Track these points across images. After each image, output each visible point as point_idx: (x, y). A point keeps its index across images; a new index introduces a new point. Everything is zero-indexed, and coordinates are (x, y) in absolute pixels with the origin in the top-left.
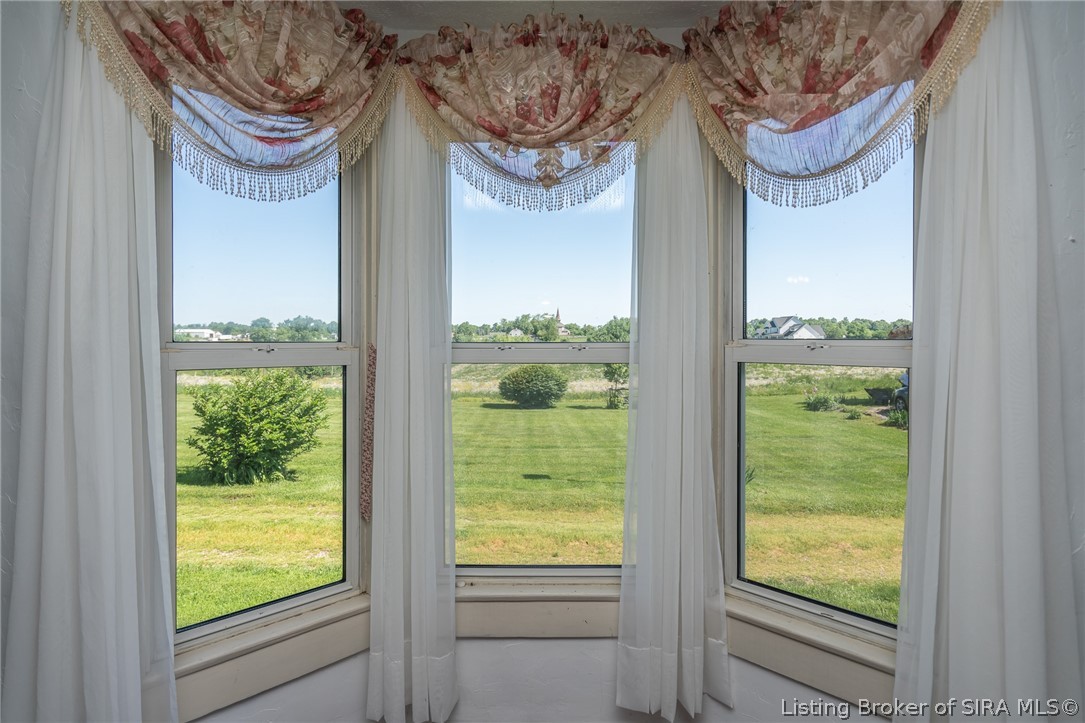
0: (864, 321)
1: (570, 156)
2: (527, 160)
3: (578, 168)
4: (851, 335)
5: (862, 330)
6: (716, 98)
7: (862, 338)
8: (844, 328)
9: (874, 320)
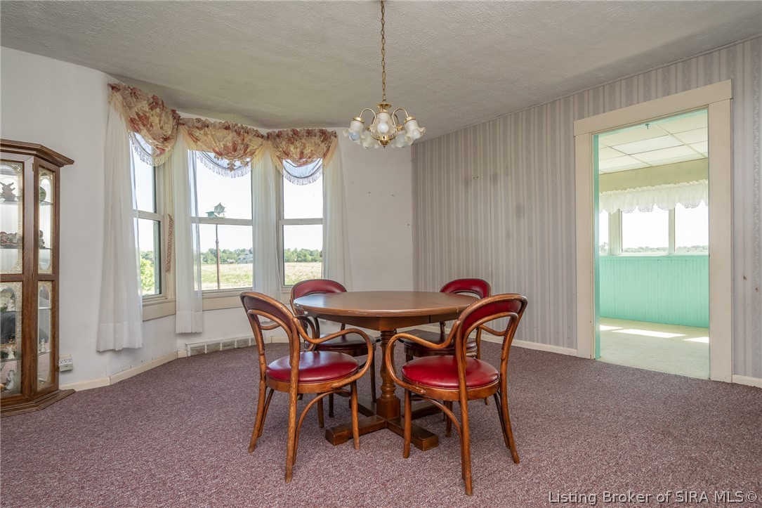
0: (307, 250)
1: (238, 163)
2: (225, 162)
3: (240, 167)
4: (300, 259)
5: (305, 256)
6: (278, 154)
7: (305, 261)
8: (295, 254)
9: (312, 250)
